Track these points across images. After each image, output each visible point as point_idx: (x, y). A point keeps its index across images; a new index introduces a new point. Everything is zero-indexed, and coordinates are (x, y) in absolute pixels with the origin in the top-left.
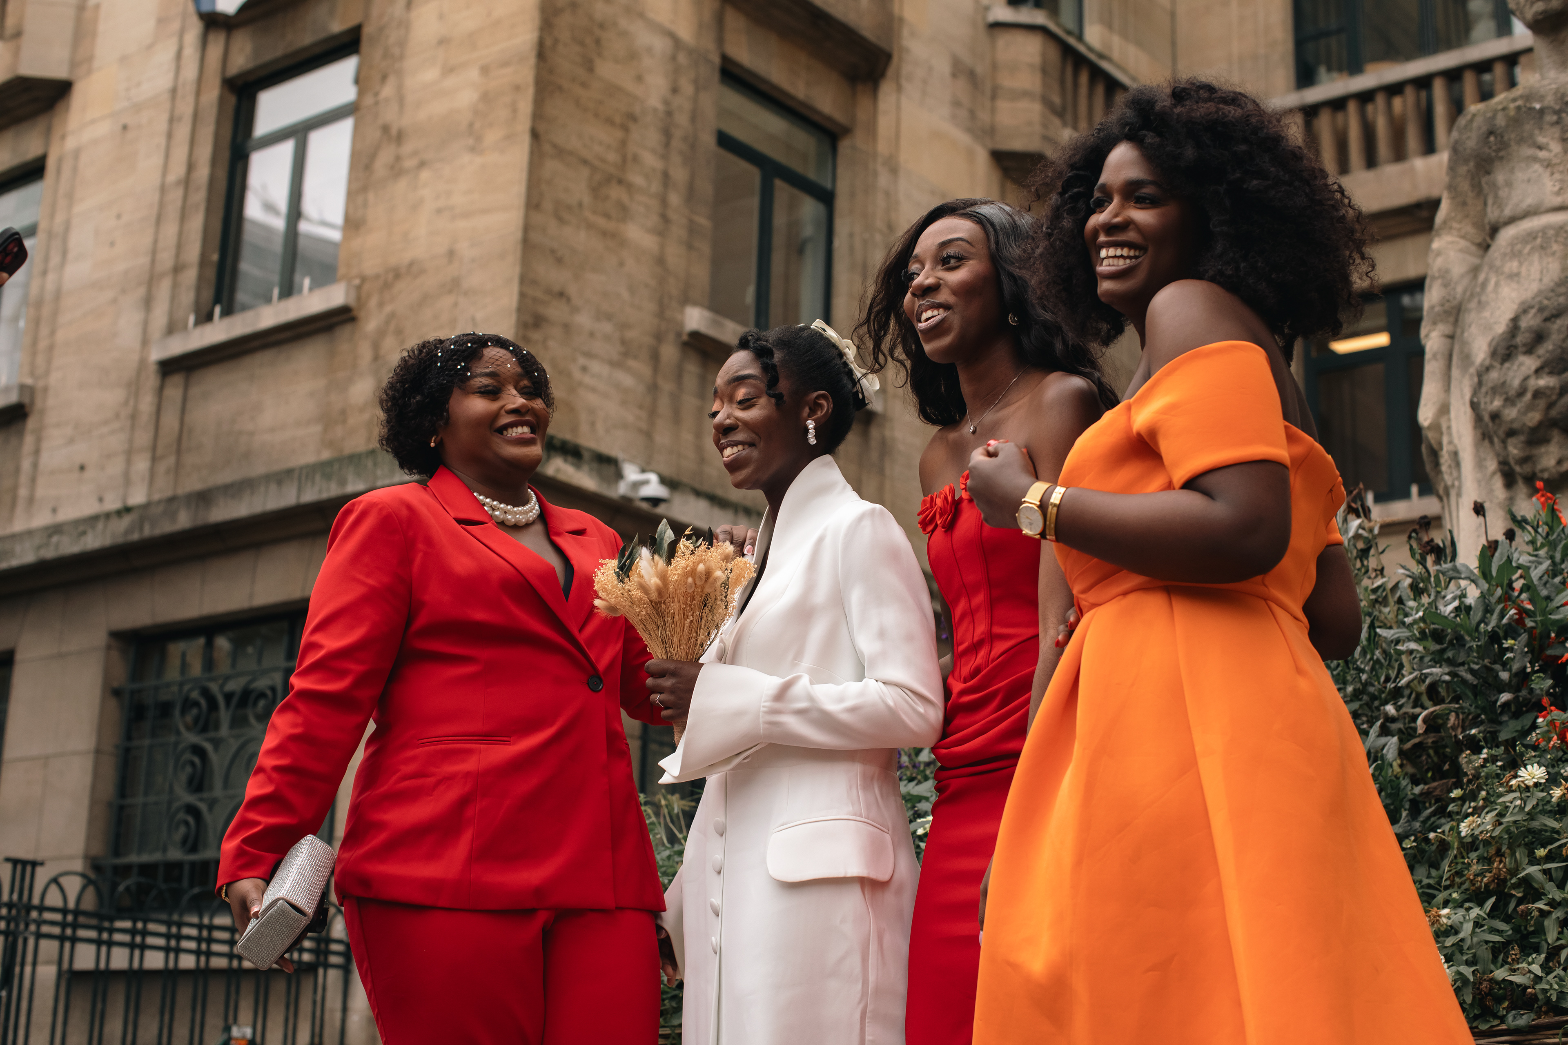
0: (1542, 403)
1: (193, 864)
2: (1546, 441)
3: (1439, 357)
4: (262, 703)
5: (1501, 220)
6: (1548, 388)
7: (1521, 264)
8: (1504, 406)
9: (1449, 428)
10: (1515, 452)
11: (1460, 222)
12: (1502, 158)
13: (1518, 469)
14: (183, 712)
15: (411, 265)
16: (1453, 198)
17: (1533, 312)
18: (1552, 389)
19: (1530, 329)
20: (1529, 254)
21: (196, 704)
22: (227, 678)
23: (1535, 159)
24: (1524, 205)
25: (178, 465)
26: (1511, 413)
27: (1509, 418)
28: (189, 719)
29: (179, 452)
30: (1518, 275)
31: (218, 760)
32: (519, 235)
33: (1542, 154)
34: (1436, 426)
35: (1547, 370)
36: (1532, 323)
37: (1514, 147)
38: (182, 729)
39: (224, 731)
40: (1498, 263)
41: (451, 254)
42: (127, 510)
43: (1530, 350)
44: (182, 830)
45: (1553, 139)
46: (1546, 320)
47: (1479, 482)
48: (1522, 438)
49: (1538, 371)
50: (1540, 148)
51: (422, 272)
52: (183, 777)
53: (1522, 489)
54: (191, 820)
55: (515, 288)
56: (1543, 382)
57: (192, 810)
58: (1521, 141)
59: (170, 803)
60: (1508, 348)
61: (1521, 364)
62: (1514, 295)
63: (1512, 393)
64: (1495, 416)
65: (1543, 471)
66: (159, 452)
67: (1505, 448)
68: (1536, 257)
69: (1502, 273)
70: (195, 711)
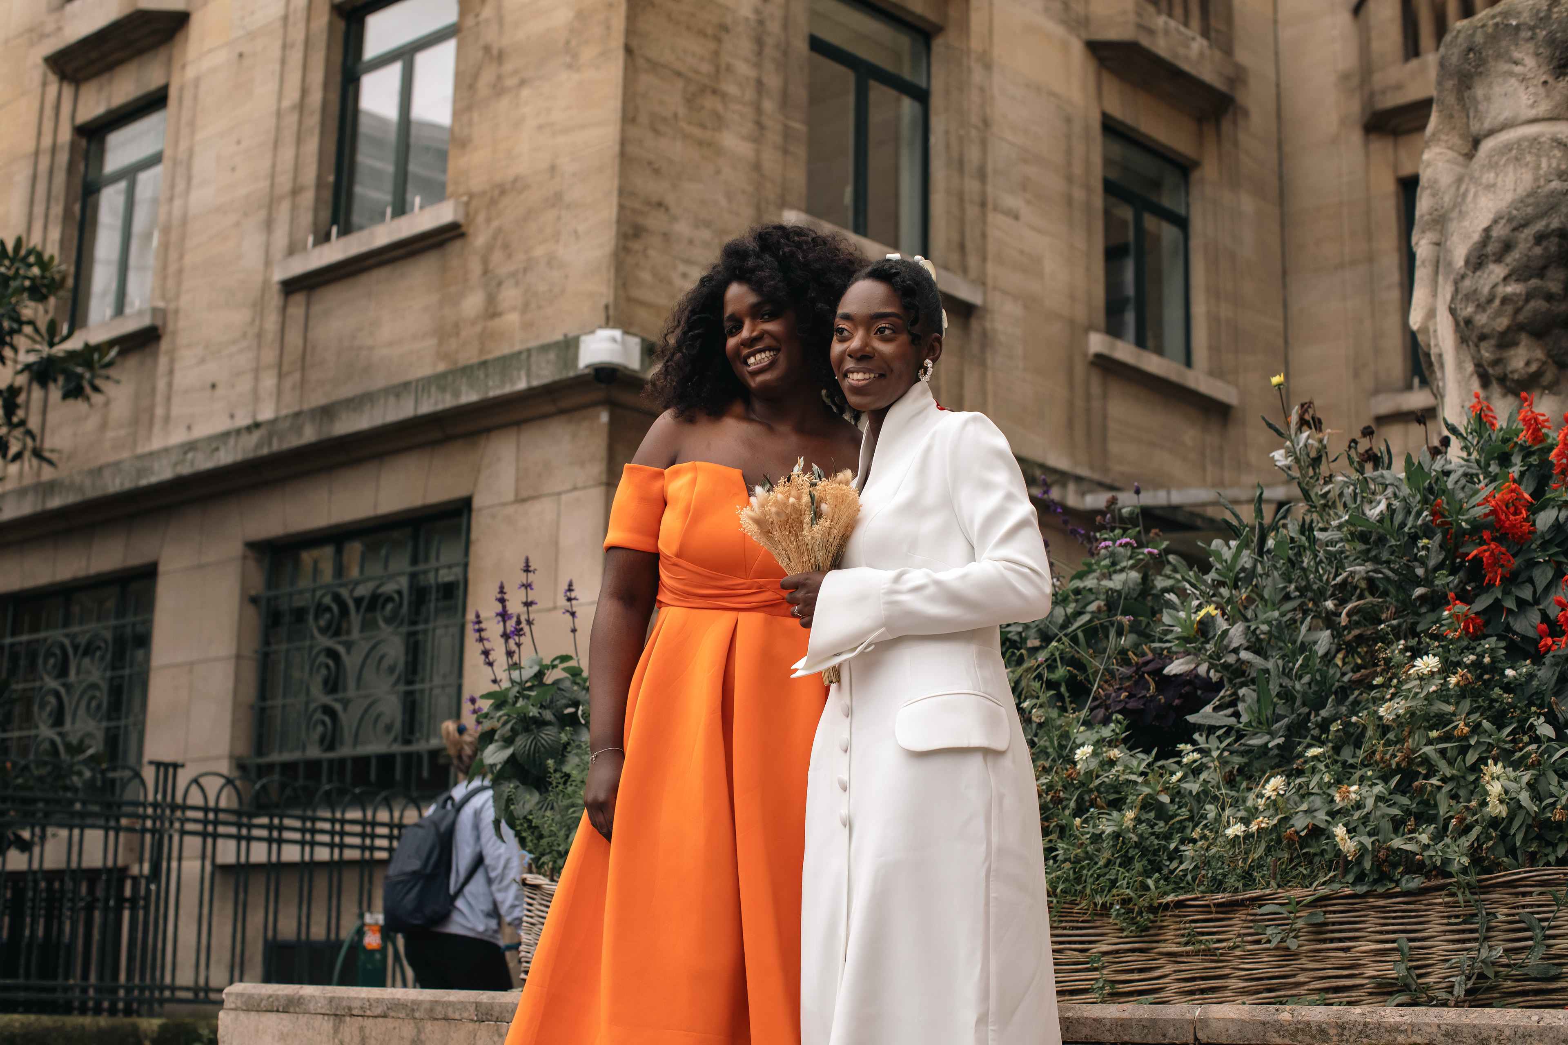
0: (1509, 309)
1: (331, 762)
2: (1515, 344)
3: (1427, 263)
4: (389, 607)
5: (1482, 133)
6: (1515, 294)
7: (1497, 175)
8: (1475, 312)
9: (1435, 331)
10: (1487, 355)
11: (1448, 134)
12: (1481, 73)
13: (1490, 371)
14: (316, 618)
15: (516, 180)
16: (1441, 111)
17: (1503, 222)
18: (1518, 295)
19: (1499, 239)
20: (1505, 165)
21: (328, 609)
22: (357, 583)
23: (1511, 74)
24: (1501, 118)
25: (303, 381)
26: (1482, 319)
27: (1480, 324)
28: (322, 623)
29: (303, 368)
30: (1494, 185)
31: (351, 661)
32: (616, 149)
33: (1518, 69)
34: (1425, 329)
35: (1514, 277)
36: (1502, 232)
37: (1492, 63)
38: (316, 633)
39: (355, 634)
40: (1477, 174)
41: (553, 169)
42: (257, 425)
43: (1499, 260)
44: (320, 729)
45: (1527, 54)
46: (1515, 230)
47: (1459, 382)
48: (1493, 342)
49: (1505, 279)
50: (1516, 63)
51: (526, 187)
52: (318, 680)
53: (1496, 390)
54: (327, 720)
55: (614, 201)
56: (1512, 288)
57: (328, 710)
58: (1498, 57)
59: (307, 704)
60: (1479, 258)
61: (1491, 273)
62: (1490, 205)
63: (1483, 300)
64: (1468, 322)
65: (1512, 372)
66: (285, 369)
67: (1479, 351)
68: (1510, 169)
69: (1480, 184)
70: (327, 616)
